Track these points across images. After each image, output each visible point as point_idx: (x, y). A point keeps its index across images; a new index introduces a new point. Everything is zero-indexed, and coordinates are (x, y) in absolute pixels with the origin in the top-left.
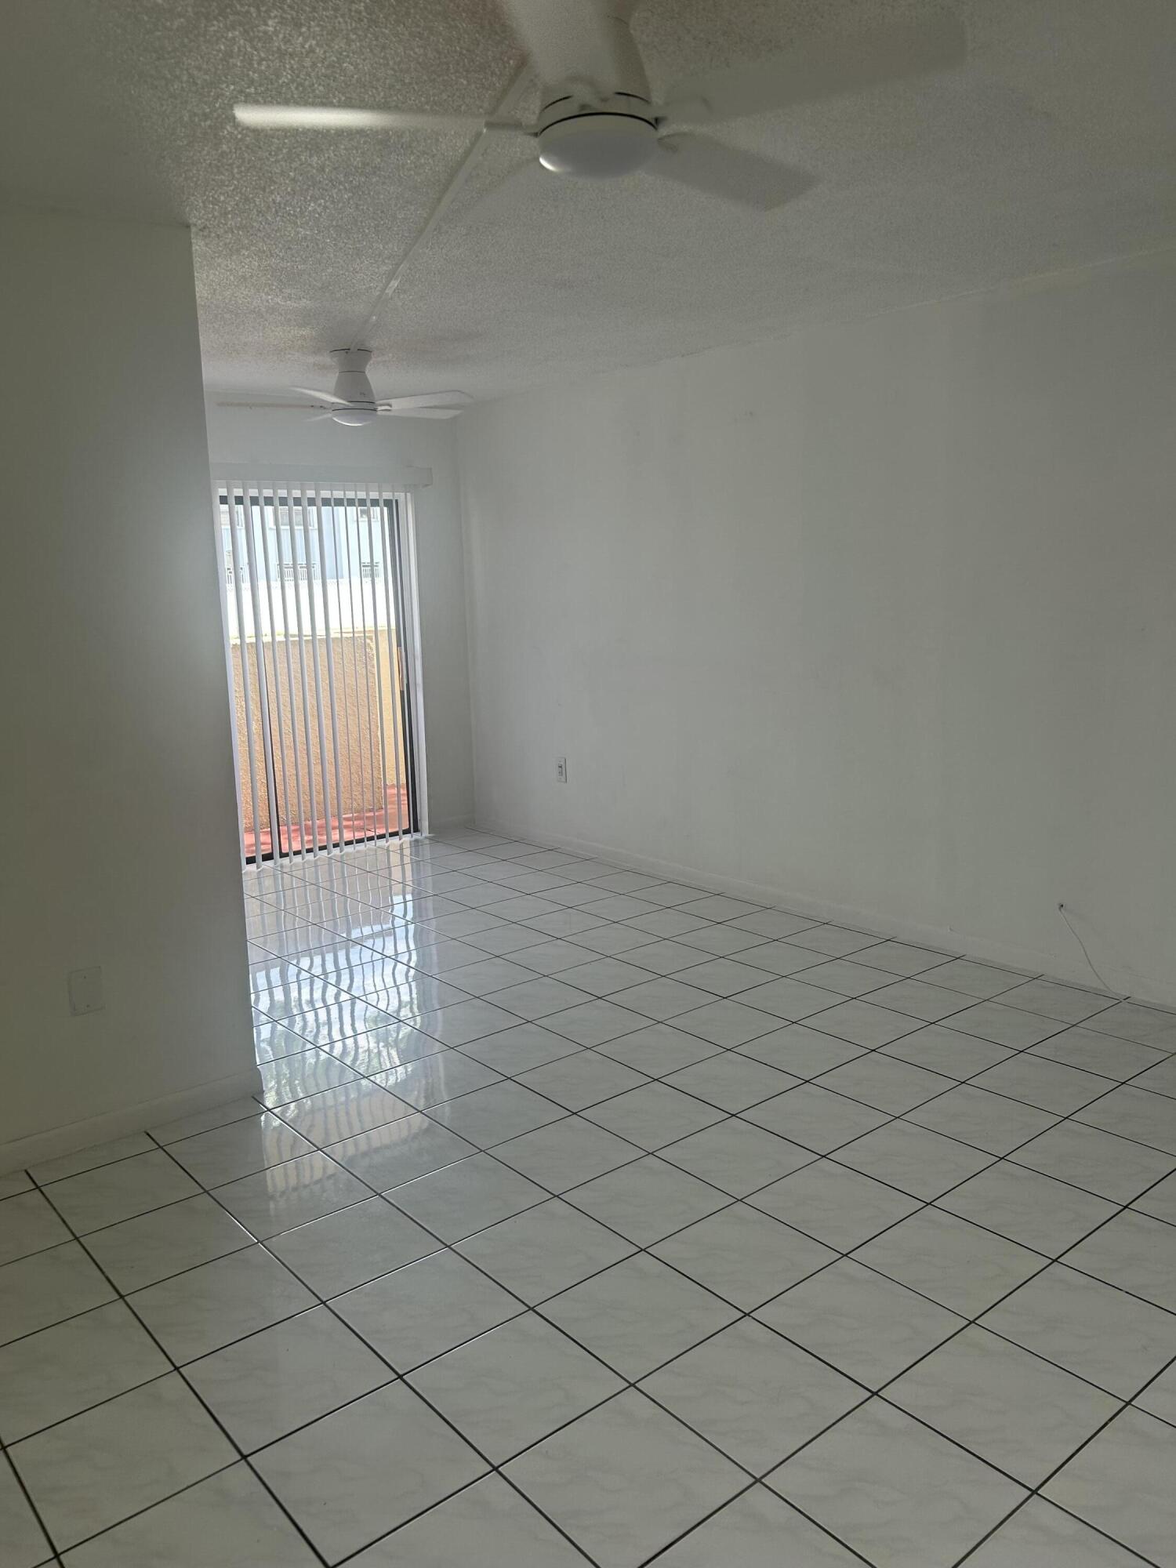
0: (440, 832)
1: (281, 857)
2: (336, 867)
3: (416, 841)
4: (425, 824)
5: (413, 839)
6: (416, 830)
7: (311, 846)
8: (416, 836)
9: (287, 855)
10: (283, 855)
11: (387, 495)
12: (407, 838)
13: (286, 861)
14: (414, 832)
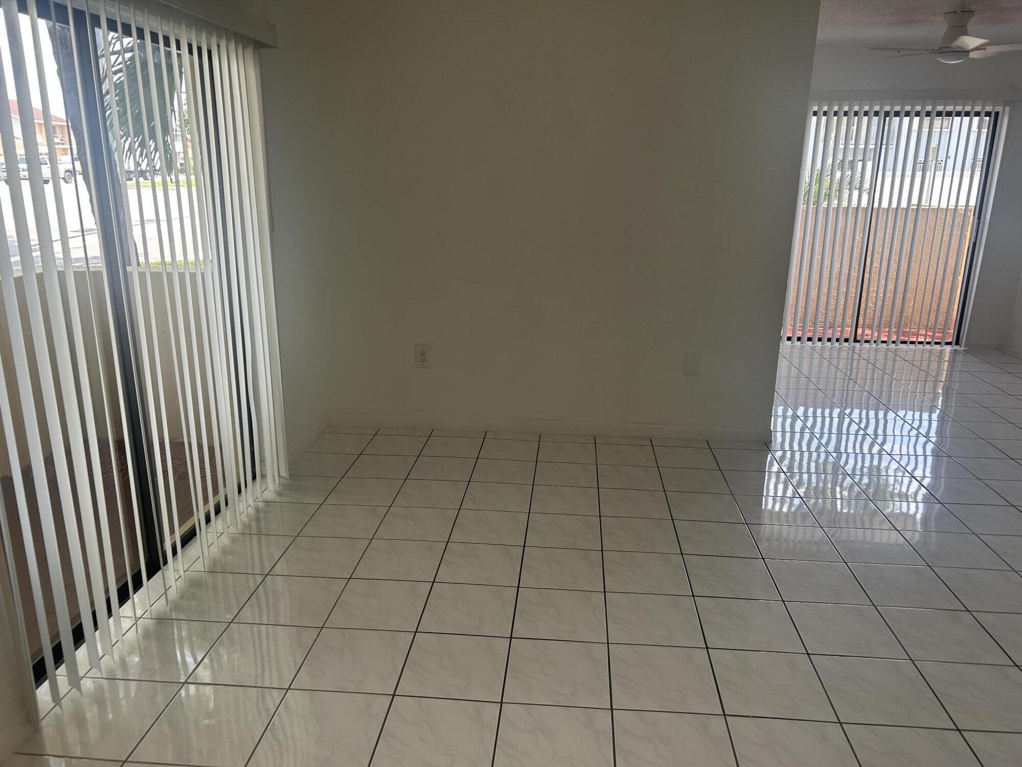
0: (972, 349)
1: (854, 342)
2: (890, 355)
3: (956, 350)
4: (963, 340)
5: (953, 348)
6: (957, 343)
7: (886, 339)
8: (957, 347)
9: (859, 341)
10: (856, 341)
11: (988, 109)
12: (948, 348)
13: (858, 345)
14: (955, 344)
